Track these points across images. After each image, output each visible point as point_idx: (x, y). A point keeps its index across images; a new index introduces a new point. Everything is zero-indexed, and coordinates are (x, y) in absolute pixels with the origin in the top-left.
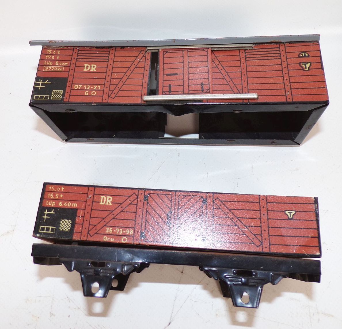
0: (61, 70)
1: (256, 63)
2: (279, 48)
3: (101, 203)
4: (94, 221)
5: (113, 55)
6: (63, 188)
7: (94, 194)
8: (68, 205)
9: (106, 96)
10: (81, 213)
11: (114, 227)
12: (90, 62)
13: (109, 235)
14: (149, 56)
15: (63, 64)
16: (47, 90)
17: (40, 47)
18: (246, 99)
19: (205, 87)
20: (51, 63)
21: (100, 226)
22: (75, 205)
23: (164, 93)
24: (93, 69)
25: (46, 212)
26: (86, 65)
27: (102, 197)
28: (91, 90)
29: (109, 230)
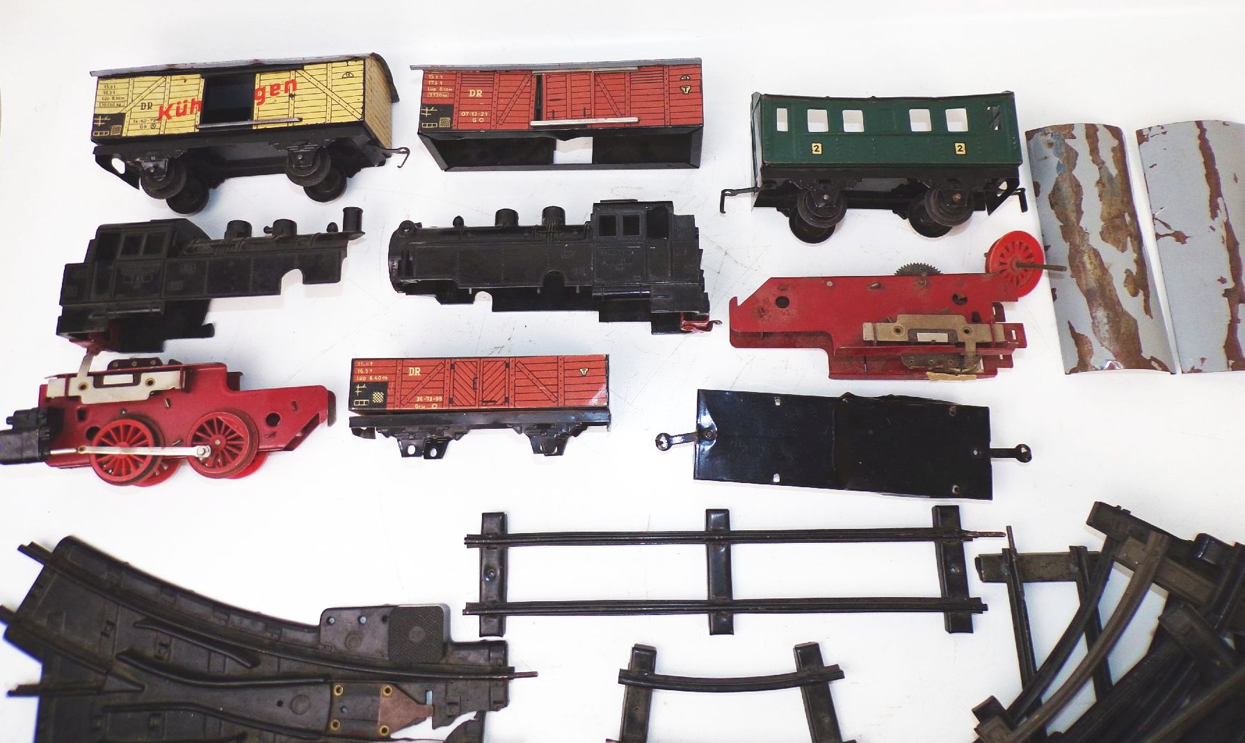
0: (446, 96)
1: (641, 86)
2: (663, 71)
3: (410, 375)
4: (404, 392)
5: (498, 79)
6: (372, 363)
7: (403, 366)
8: (378, 378)
9: (494, 123)
10: (391, 385)
11: (424, 395)
12: (475, 87)
13: (419, 403)
14: (534, 80)
15: (447, 90)
16: (434, 117)
17: (421, 73)
18: (628, 123)
19: (588, 112)
20: (435, 89)
21: (411, 395)
22: (385, 378)
23: (548, 119)
24: (479, 95)
25: (358, 387)
26: (471, 91)
27: (411, 368)
28: (478, 117)
29: (419, 399)
